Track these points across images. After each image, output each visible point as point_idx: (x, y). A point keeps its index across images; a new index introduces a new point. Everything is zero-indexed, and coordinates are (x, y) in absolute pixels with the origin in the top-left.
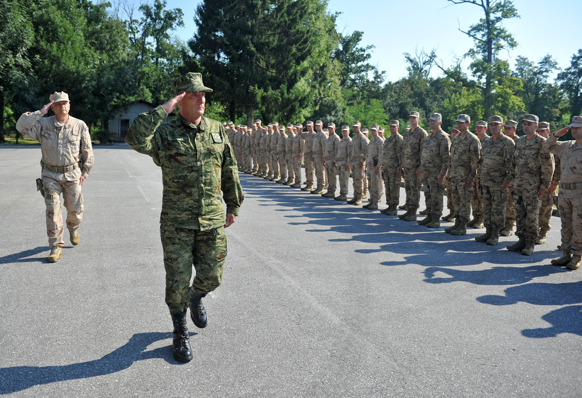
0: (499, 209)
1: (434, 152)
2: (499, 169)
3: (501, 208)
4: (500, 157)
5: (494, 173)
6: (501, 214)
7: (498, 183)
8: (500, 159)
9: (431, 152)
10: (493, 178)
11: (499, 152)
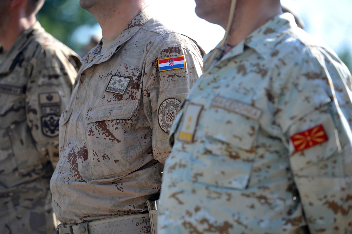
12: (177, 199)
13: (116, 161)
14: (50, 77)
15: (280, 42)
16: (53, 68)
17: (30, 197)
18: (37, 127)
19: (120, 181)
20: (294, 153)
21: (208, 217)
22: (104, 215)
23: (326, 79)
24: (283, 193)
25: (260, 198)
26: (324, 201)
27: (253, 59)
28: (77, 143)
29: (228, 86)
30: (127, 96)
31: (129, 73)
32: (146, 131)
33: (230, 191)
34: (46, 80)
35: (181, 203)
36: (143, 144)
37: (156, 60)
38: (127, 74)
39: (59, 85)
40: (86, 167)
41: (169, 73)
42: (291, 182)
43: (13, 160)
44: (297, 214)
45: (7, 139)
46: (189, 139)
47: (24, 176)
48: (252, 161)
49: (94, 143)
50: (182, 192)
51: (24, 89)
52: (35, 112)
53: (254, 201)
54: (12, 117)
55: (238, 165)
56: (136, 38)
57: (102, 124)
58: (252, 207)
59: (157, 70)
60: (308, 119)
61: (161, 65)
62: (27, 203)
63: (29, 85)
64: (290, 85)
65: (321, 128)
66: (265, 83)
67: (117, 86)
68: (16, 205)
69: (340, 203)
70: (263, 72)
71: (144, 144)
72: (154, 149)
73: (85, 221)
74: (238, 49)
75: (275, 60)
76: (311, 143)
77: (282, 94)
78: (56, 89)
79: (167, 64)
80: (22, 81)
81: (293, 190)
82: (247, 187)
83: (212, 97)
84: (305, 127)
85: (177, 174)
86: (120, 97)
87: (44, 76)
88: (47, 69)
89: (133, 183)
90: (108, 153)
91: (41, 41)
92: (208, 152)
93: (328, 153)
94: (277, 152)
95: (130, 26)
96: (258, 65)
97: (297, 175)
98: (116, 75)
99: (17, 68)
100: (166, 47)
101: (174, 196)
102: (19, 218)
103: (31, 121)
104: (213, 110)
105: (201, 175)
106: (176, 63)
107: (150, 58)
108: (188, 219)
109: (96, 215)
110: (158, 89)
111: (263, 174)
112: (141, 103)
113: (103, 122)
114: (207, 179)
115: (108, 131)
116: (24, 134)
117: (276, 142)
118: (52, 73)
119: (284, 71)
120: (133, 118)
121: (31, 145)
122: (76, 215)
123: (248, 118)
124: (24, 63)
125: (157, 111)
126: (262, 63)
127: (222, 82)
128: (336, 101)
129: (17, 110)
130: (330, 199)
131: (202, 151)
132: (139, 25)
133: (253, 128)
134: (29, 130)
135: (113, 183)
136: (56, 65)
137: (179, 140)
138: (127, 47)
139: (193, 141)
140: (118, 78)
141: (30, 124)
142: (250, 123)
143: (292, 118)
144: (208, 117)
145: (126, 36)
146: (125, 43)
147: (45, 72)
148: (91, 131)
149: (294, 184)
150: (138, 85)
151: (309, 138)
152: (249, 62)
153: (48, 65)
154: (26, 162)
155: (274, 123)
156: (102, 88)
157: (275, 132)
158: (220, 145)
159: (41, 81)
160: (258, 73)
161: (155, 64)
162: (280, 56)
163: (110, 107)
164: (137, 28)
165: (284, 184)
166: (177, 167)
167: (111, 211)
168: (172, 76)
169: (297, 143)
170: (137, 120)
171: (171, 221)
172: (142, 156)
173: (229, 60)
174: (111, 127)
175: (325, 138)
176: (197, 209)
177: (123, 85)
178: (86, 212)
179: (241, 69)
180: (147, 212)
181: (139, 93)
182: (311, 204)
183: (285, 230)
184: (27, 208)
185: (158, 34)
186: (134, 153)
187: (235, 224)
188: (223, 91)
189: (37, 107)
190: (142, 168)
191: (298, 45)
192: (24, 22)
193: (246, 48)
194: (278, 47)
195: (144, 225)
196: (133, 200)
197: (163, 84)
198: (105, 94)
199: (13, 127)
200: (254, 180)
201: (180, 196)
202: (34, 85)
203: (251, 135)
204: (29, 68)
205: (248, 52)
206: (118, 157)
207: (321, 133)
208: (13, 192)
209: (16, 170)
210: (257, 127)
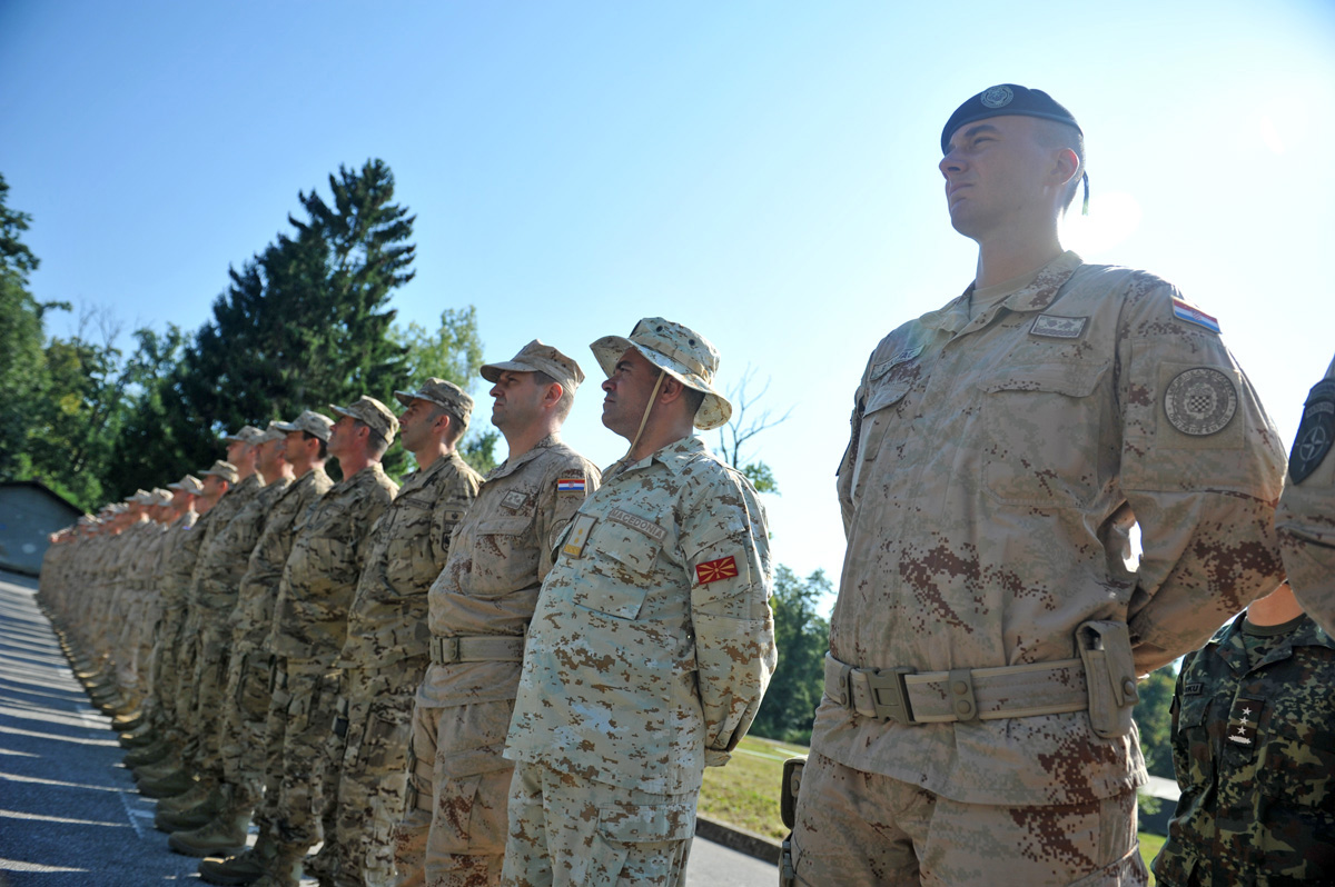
0: (299, 758)
1: (240, 542)
2: (328, 591)
3: (312, 752)
4: (336, 545)
5: (305, 604)
6: (306, 780)
7: (316, 648)
8: (333, 553)
9: (232, 541)
10: (302, 624)
11: (336, 525)
12: (553, 622)
13: (499, 578)
14: (459, 497)
15: (692, 462)
16: (464, 490)
17: (420, 607)
18: (438, 541)
19: (500, 599)
20: (697, 585)
21: (587, 647)
22: (477, 632)
23: (742, 505)
24: (677, 631)
25: (651, 632)
26: (723, 645)
27: (661, 475)
28: (464, 555)
29: (630, 500)
30: (520, 512)
31: (528, 490)
32: (535, 552)
33: (616, 620)
34: (455, 499)
35: (557, 627)
36: (529, 564)
37: (556, 480)
38: (524, 491)
39: (466, 506)
40: (468, 580)
41: (568, 494)
42: (687, 619)
43: (410, 570)
44: (689, 656)
45: (408, 549)
46: (576, 554)
47: (418, 586)
48: (647, 588)
49: (479, 555)
50: (560, 614)
51: (433, 505)
52: (438, 527)
53: (644, 635)
54: (417, 529)
55: (630, 590)
56: (541, 459)
57: (490, 537)
58: (641, 642)
59: (556, 490)
60: (718, 547)
61: (560, 486)
62: (416, 613)
63: (438, 502)
64: (702, 507)
65: (732, 560)
66: (674, 501)
67: (513, 501)
68: (405, 613)
69: (741, 649)
70: (672, 490)
71: (531, 563)
72: (540, 570)
73: (456, 636)
74: (646, 462)
75: (688, 478)
76: (718, 577)
77: (692, 517)
78: (463, 509)
79: (567, 485)
80: (431, 498)
81: (689, 628)
82: (637, 618)
83: (610, 509)
84: (714, 556)
85: (557, 592)
86: (513, 512)
87: (453, 496)
88: (458, 489)
89: (512, 603)
90: (491, 569)
91: (457, 465)
92: (597, 571)
93: (736, 591)
94: (676, 582)
95: (537, 447)
96: (666, 481)
97: (696, 611)
98: (514, 491)
99: (430, 485)
100: (568, 468)
101: (549, 617)
102: (406, 626)
103: (433, 535)
104: (610, 524)
105: (585, 597)
106: (576, 485)
107: (551, 477)
108: (562, 647)
109: (469, 631)
110: (553, 509)
111: (657, 605)
112: (534, 521)
113: (492, 535)
114: (591, 602)
115: (495, 545)
116: (424, 547)
117: (677, 570)
118: (461, 494)
119: (697, 490)
120: (524, 536)
121: (430, 558)
122: (449, 629)
123: (649, 537)
124: (437, 482)
125: (549, 532)
126: (671, 479)
127: (623, 495)
128: (751, 531)
129: (422, 524)
130: (731, 644)
131: (590, 569)
132: (546, 447)
133: (654, 550)
134: (430, 543)
135: (492, 600)
136: (467, 487)
137: (563, 553)
138: (530, 465)
139: (581, 556)
140: (515, 494)
141: (432, 538)
142: (651, 544)
143: (700, 545)
144: (602, 531)
145: (532, 455)
146: (530, 461)
147: (455, 492)
148: (479, 544)
149: (690, 621)
150: (534, 503)
151: (717, 570)
152: (657, 477)
153: (459, 486)
154: (421, 574)
155: (678, 548)
156: (498, 502)
157: (678, 558)
158: (612, 565)
159: (449, 499)
160: (666, 489)
161: (554, 484)
162: (693, 474)
163: (501, 521)
164: (543, 450)
165: (680, 619)
166: (559, 584)
167: (486, 629)
168: (570, 497)
169: (702, 574)
170: (528, 538)
171: (543, 646)
172: (526, 576)
173: (634, 473)
174: (499, 542)
175: (735, 572)
176: (575, 637)
177: (518, 501)
178: (459, 625)
179: (647, 484)
180: (522, 635)
181: (533, 511)
182: (707, 647)
183: (674, 674)
184: (415, 617)
185: (563, 456)
186: (518, 572)
187: (618, 660)
188: (623, 504)
189: (441, 524)
190: (524, 589)
191: (714, 465)
192: (443, 447)
193: (655, 462)
194: (690, 466)
195: (517, 648)
196: (510, 620)
197: (559, 505)
198: (500, 508)
199: (415, 539)
200: (647, 611)
201: (556, 619)
202: (442, 502)
203: (651, 558)
204: (441, 487)
205: (656, 467)
206: (501, 574)
207: (731, 566)
208: (405, 600)
209: (411, 579)
210: (658, 550)
